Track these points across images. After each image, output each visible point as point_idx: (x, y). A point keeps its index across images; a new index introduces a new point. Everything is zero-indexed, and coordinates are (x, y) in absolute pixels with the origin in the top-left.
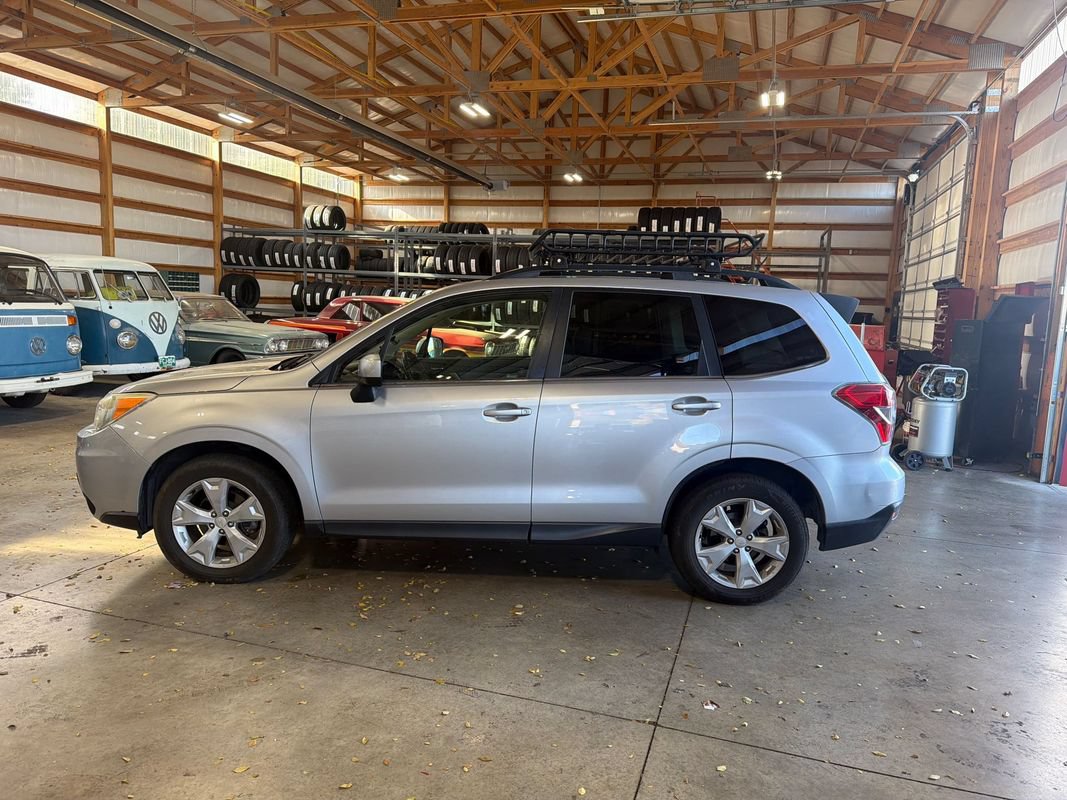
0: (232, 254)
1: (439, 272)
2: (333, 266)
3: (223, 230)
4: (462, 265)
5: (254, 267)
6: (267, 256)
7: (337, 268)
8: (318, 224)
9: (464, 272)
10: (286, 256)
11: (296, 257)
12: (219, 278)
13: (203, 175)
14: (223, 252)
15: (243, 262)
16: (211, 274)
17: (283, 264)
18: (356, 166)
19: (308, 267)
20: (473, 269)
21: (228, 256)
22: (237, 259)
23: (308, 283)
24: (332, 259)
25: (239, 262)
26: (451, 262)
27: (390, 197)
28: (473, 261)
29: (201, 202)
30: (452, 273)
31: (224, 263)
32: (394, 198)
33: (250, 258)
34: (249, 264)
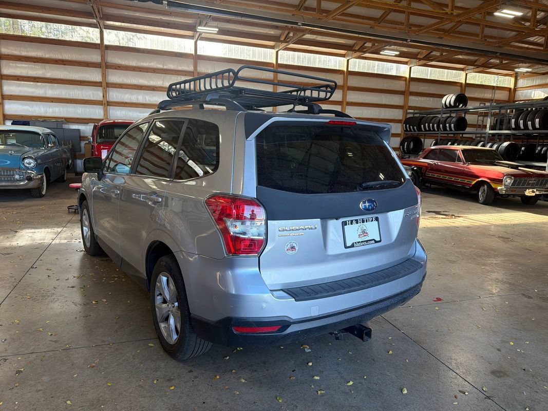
0: (408, 125)
1: (514, 129)
2: (453, 129)
3: (407, 113)
4: (529, 123)
5: (417, 132)
6: (422, 126)
7: (455, 130)
8: (448, 106)
9: (530, 128)
10: (431, 125)
11: (435, 125)
12: (402, 139)
13: (400, 86)
14: (404, 125)
15: (412, 130)
16: (399, 137)
17: (430, 130)
18: (498, 67)
19: (441, 131)
20: (537, 126)
21: (406, 126)
22: (410, 128)
23: (441, 139)
24: (452, 125)
25: (411, 131)
26: (521, 122)
27: (534, 84)
28: (537, 120)
29: (397, 100)
30: (522, 130)
31: (405, 131)
32: (537, 84)
33: (415, 127)
34: (415, 131)
